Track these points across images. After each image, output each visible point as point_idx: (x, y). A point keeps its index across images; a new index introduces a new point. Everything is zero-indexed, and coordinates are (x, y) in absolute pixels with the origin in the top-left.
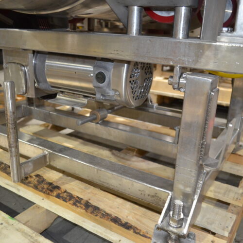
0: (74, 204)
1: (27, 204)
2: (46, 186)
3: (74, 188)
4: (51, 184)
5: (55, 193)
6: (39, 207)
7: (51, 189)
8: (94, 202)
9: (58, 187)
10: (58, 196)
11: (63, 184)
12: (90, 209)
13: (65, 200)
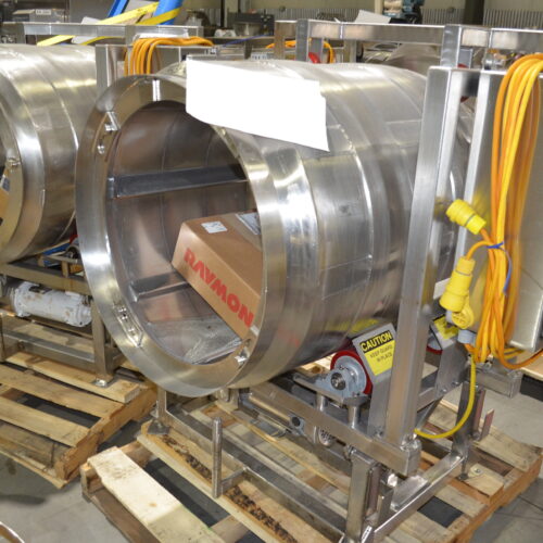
0: (266, 524)
1: (223, 514)
2: (241, 499)
3: (268, 505)
4: (246, 497)
5: (249, 509)
6: (233, 519)
7: (246, 503)
8: (284, 526)
9: (252, 503)
10: (252, 512)
11: (258, 499)
12: (280, 532)
13: (258, 517)
